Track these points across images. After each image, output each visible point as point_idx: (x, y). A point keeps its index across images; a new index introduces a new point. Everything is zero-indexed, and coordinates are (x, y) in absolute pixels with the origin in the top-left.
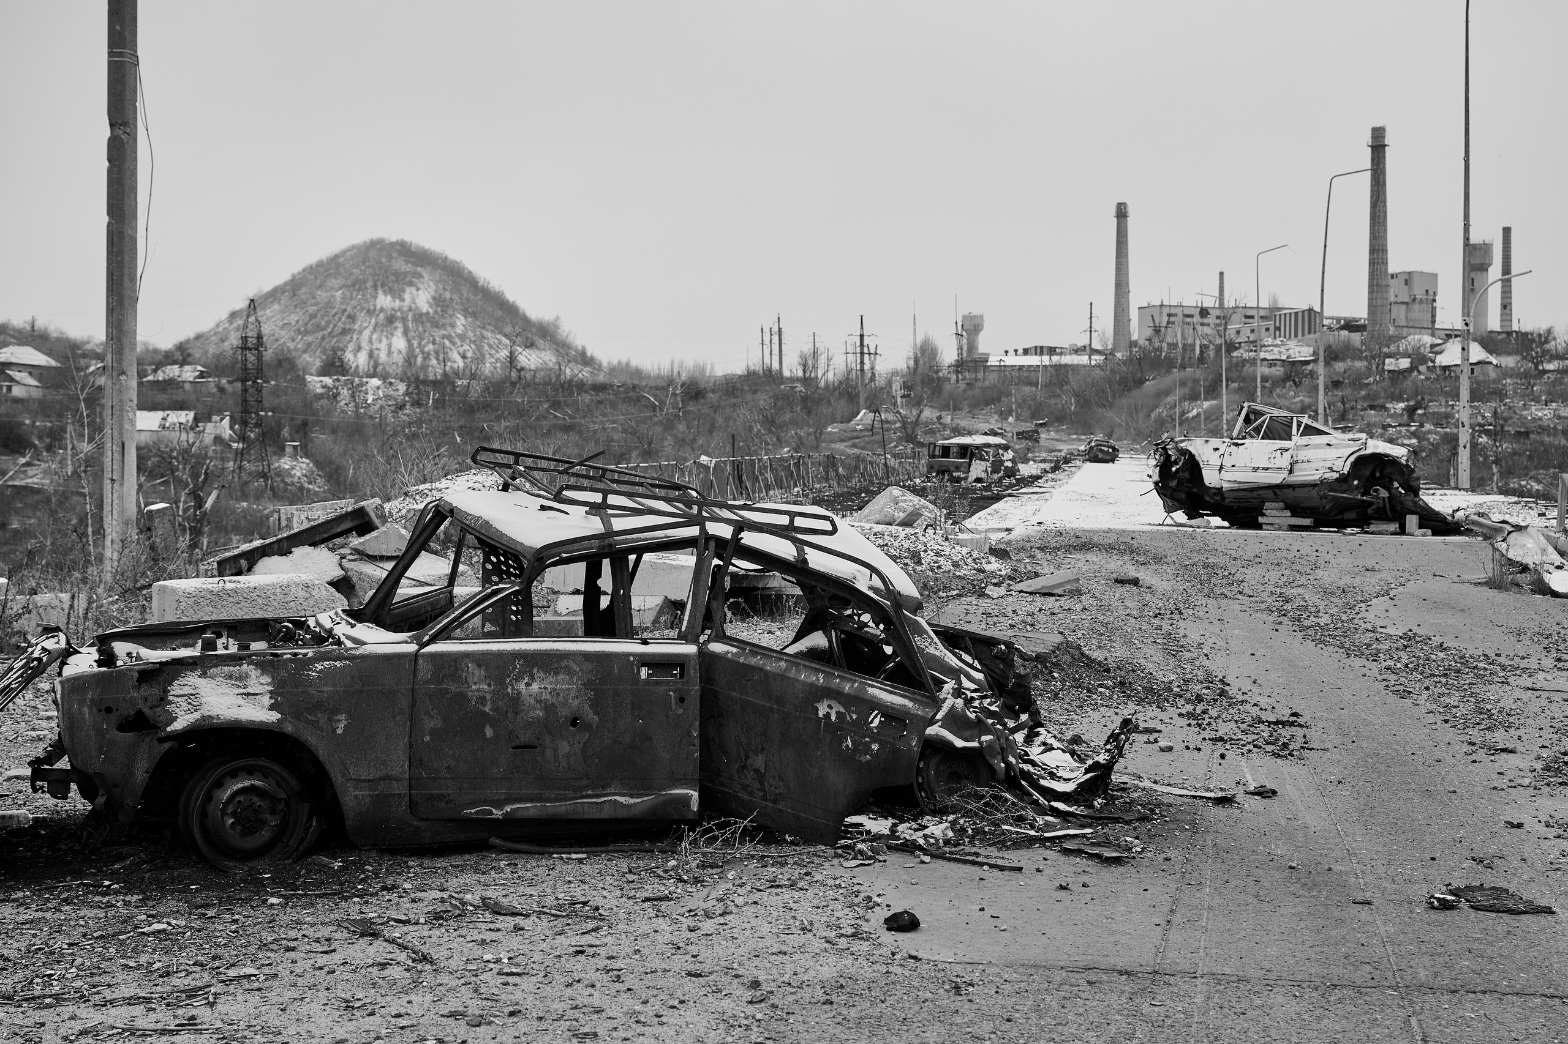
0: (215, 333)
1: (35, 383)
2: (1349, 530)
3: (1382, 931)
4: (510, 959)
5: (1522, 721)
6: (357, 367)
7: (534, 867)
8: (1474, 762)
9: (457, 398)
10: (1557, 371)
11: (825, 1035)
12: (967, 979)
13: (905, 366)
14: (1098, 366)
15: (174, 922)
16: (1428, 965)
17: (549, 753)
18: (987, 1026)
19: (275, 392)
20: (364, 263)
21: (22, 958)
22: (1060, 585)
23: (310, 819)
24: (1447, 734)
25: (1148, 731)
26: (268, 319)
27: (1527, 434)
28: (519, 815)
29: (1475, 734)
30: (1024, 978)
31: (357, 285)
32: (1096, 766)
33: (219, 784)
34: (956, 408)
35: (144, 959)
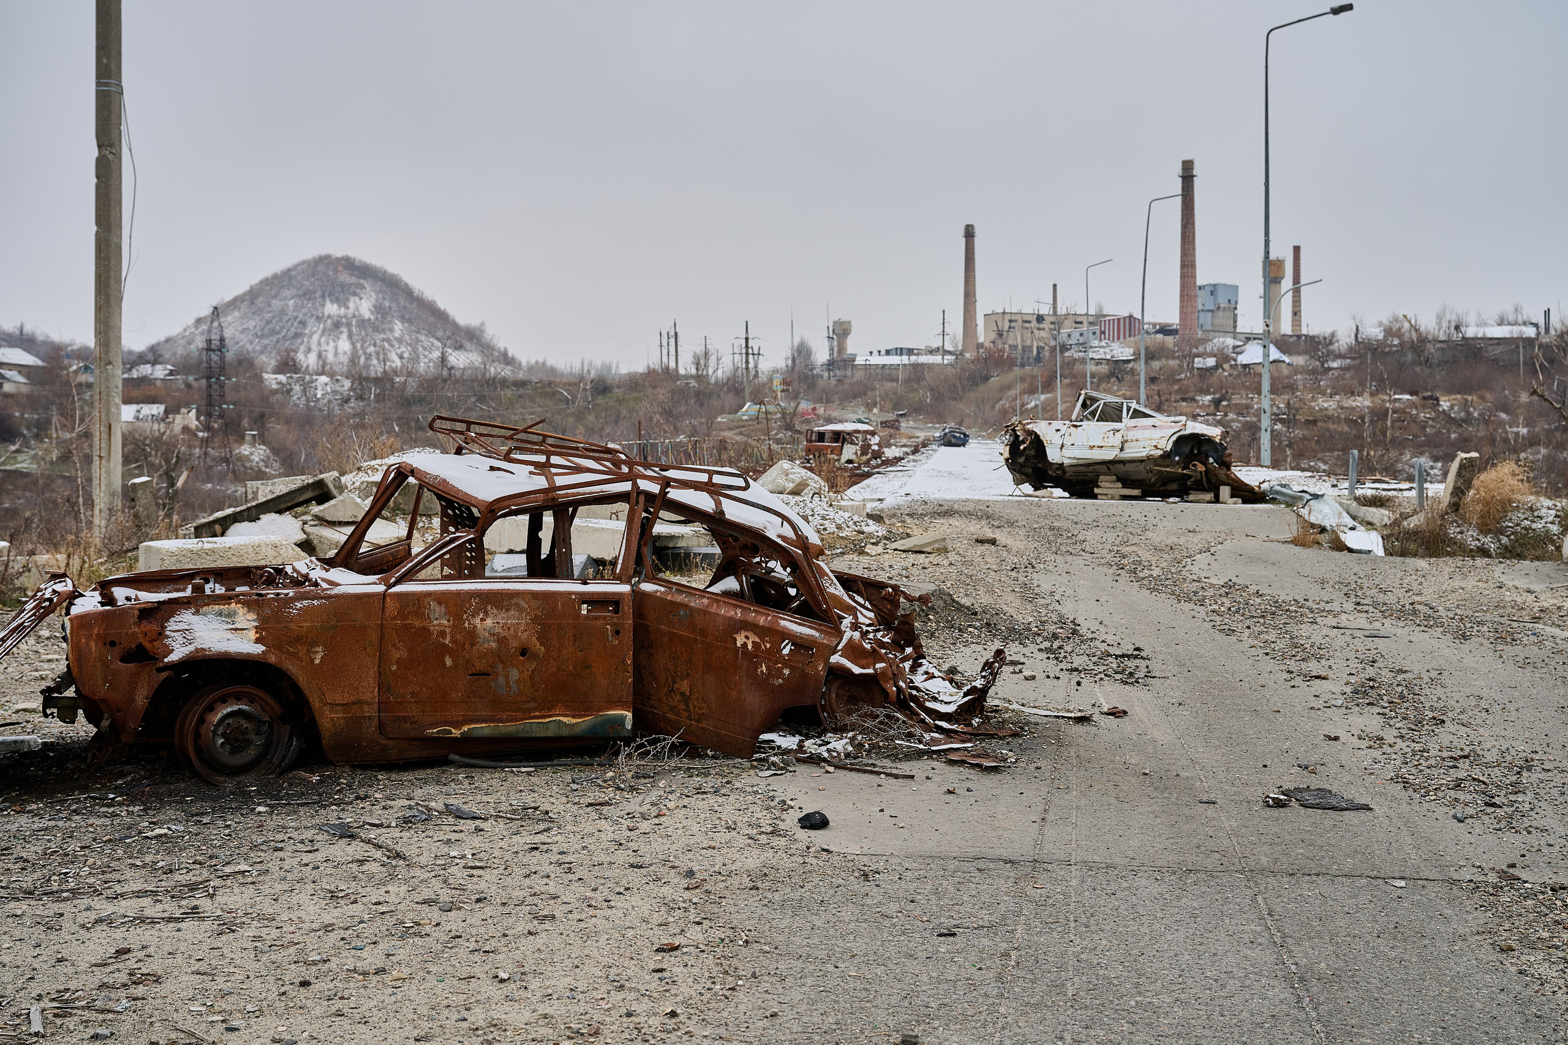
0: (183, 337)
1: (22, 380)
2: (1171, 500)
3: (1226, 825)
4: (473, 855)
5: (1331, 653)
6: (308, 366)
7: (489, 779)
8: (1293, 687)
9: (395, 393)
10: (1340, 368)
11: (753, 915)
12: (873, 868)
13: (784, 365)
14: (951, 365)
15: (173, 827)
16: (1268, 853)
17: (501, 680)
18: (893, 907)
19: (236, 388)
20: (313, 276)
21: (39, 859)
22: (929, 544)
23: (290, 739)
24: (1267, 664)
25: (1013, 663)
26: (230, 324)
27: (1315, 422)
28: (475, 734)
29: (1292, 664)
30: (923, 867)
31: (307, 295)
32: (973, 690)
33: (211, 709)
34: (828, 401)
35: (148, 859)
